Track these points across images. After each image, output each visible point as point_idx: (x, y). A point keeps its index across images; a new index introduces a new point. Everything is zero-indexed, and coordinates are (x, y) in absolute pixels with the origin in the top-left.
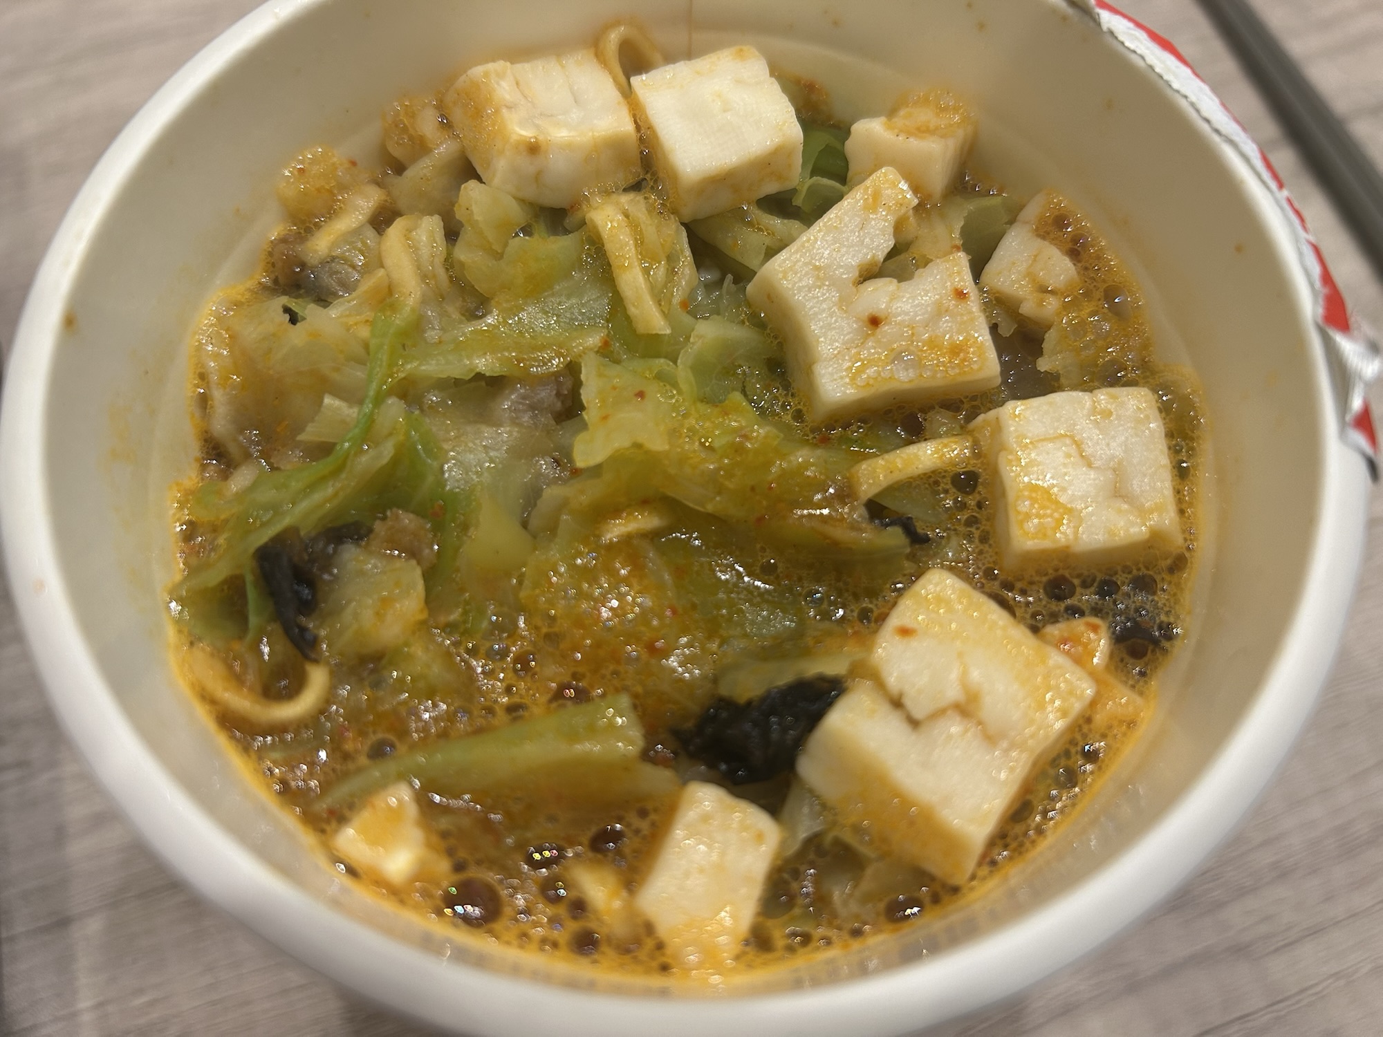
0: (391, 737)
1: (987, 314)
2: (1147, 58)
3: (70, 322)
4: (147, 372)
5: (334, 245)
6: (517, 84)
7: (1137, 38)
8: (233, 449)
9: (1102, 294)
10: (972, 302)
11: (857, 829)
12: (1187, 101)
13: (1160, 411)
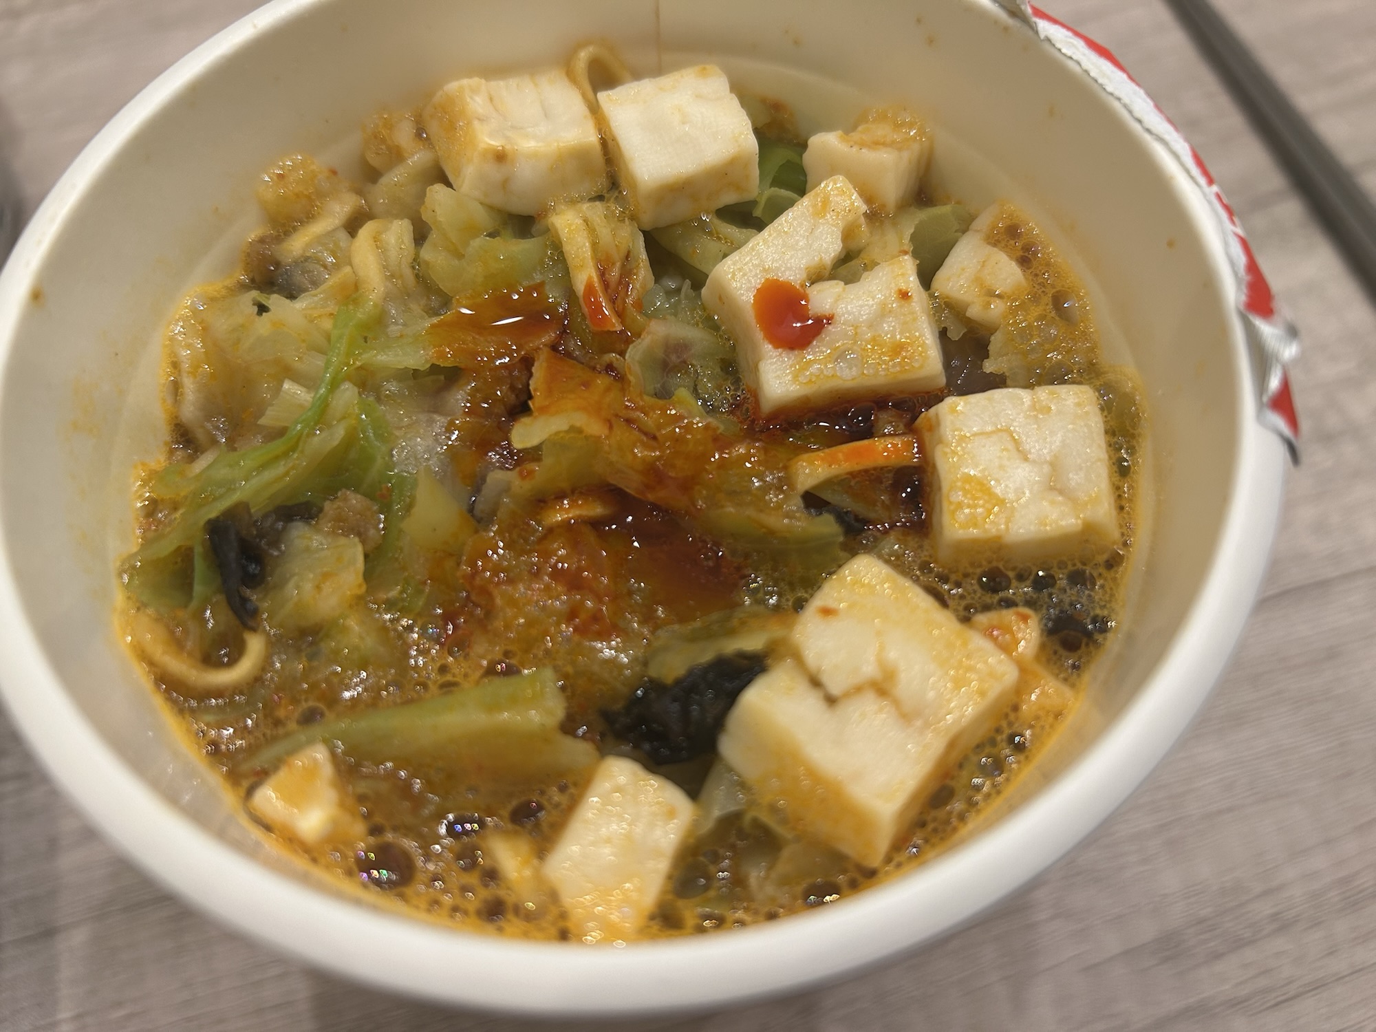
0: (321, 706)
1: (936, 318)
2: (1083, 65)
3: (36, 296)
4: (117, 354)
5: (308, 245)
6: (491, 99)
7: (1074, 45)
8: (200, 435)
9: (1050, 299)
10: (916, 303)
11: (773, 809)
12: (1120, 103)
13: (1102, 409)
